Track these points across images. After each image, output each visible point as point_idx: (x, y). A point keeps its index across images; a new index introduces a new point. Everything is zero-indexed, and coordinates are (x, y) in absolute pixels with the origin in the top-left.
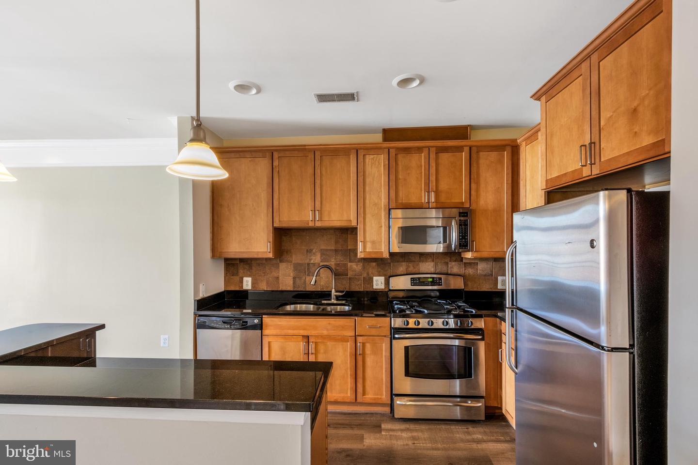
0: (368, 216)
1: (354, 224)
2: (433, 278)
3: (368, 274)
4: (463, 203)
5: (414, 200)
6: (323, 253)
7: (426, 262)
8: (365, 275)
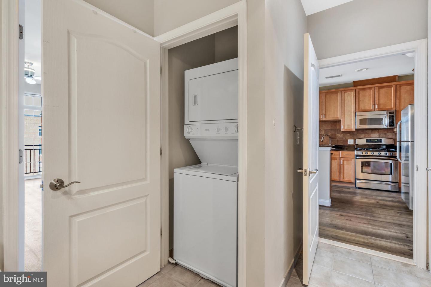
0: (346, 116)
1: (339, 118)
2: (378, 140)
3: (346, 138)
4: (392, 108)
5: (367, 108)
6: (325, 130)
7: (375, 133)
8: (344, 139)
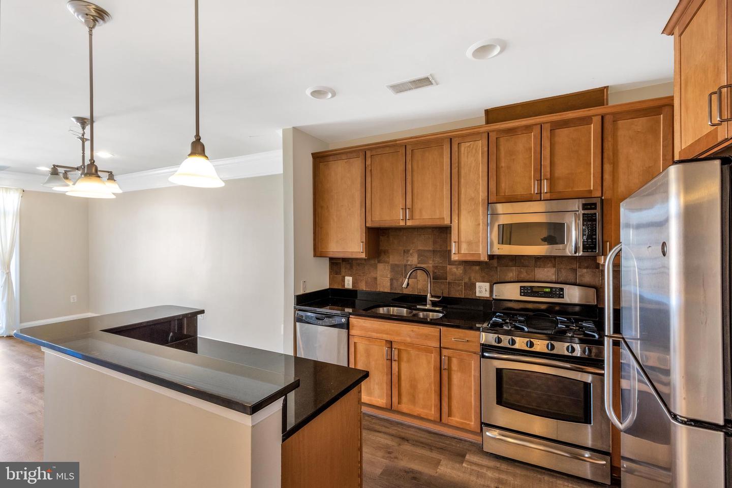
0: (464, 213)
1: (447, 222)
2: (551, 288)
3: (470, 279)
4: (590, 191)
5: (520, 191)
6: (421, 254)
7: (544, 267)
8: (467, 280)
